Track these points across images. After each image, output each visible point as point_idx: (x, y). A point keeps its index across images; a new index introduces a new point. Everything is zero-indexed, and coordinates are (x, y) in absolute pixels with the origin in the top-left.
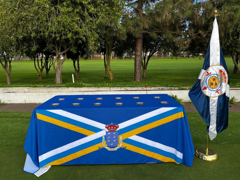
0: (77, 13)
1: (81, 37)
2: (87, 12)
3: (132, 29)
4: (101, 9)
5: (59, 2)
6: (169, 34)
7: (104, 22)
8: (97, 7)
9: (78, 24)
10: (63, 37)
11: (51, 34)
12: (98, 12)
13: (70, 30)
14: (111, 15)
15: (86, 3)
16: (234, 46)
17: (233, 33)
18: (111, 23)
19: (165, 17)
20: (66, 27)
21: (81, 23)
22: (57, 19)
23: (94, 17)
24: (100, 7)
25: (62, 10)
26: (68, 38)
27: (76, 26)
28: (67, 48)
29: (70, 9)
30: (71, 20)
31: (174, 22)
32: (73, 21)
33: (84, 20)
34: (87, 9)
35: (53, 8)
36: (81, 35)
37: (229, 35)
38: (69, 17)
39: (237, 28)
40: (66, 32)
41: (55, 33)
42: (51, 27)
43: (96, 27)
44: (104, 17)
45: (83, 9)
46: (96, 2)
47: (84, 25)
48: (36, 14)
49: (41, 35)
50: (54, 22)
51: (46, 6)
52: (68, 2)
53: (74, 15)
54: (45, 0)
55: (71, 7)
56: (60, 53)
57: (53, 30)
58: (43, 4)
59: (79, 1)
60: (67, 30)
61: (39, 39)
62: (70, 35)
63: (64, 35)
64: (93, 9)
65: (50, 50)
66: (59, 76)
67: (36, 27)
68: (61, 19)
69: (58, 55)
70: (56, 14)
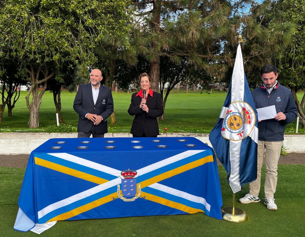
0: (68, 25)
1: (73, 59)
2: (82, 25)
3: (145, 50)
4: (101, 21)
5: (42, 10)
6: (197, 59)
7: (105, 39)
8: (96, 17)
9: (68, 41)
10: (47, 59)
11: (28, 54)
13: (56, 50)
15: (81, 13)
16: (285, 77)
17: (283, 59)
18: (115, 41)
19: (191, 36)
20: (50, 44)
21: (73, 39)
22: (38, 34)
23: (92, 31)
24: (100, 18)
25: (46, 21)
26: (53, 61)
27: (66, 45)
28: (49, 75)
29: (59, 20)
30: (59, 35)
31: (204, 42)
32: (61, 37)
33: (76, 36)
34: (82, 20)
35: (34, 18)
36: (72, 57)
37: (278, 63)
38: (56, 31)
39: (289, 52)
40: (51, 53)
41: (35, 53)
42: (29, 44)
43: (94, 47)
44: (106, 32)
45: (76, 20)
46: (95, 11)
47: (77, 43)
48: (6, 25)
49: (13, 55)
50: (33, 38)
51: (23, 14)
52: (55, 10)
53: (64, 28)
54: (23, 7)
55: (60, 17)
56: (38, 82)
57: (31, 48)
58: (19, 11)
59: (72, 10)
60: (53, 49)
61: (6, 61)
62: (56, 57)
63: (48, 56)
64: (90, 21)
65: (23, 77)
66: (34, 117)
67: (5, 43)
68: (45, 33)
69: (34, 84)
70: (36, 25)
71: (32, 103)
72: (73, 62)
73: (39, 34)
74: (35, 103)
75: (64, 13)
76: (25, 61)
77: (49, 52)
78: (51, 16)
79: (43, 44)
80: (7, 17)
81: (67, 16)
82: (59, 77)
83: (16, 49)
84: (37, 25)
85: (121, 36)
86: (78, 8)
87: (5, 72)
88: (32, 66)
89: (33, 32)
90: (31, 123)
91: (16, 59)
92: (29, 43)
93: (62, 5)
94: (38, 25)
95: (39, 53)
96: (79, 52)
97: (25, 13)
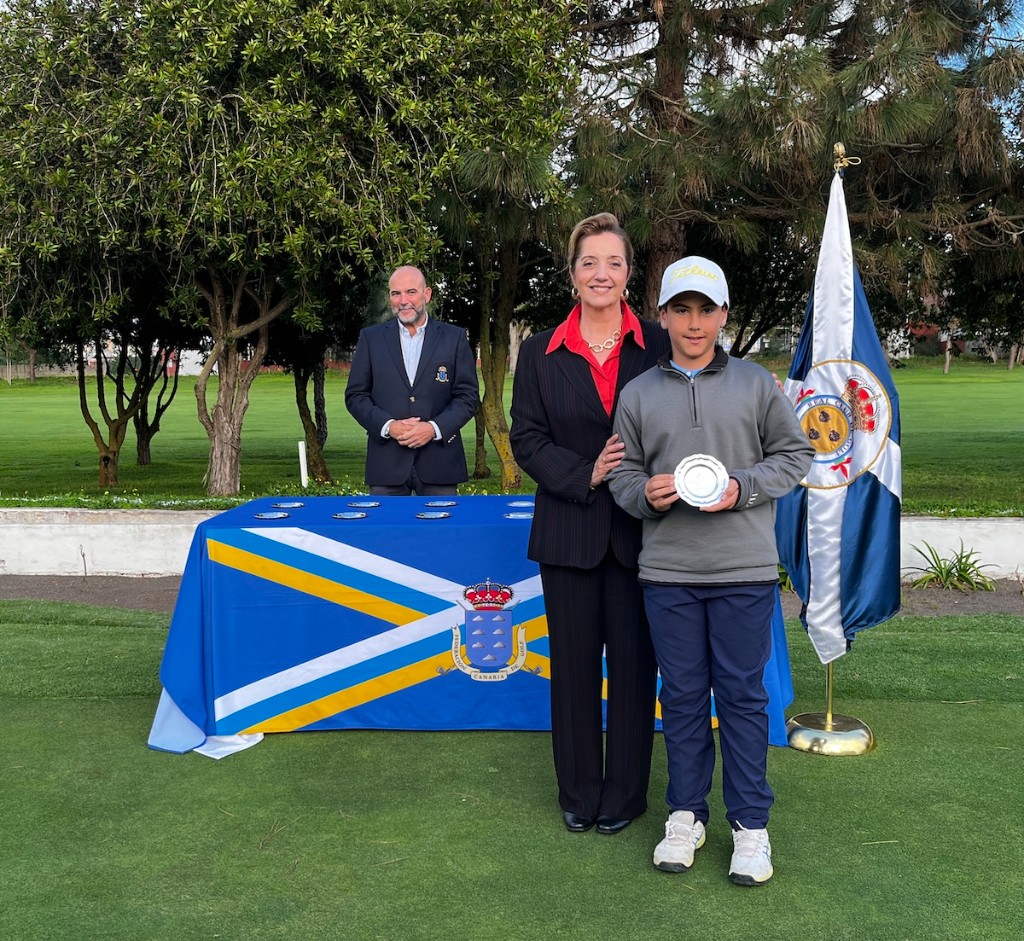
0: (336, 125)
1: (352, 245)
2: (385, 121)
3: (621, 202)
4: (454, 103)
5: (248, 75)
7: (468, 167)
8: (435, 89)
9: (337, 179)
10: (263, 249)
11: (201, 232)
12: (437, 118)
13: (295, 215)
14: (508, 133)
15: (380, 78)
18: (506, 172)
19: (790, 140)
20: (275, 195)
21: (352, 173)
22: (235, 160)
23: (421, 142)
24: (451, 91)
25: (261, 116)
26: (286, 255)
27: (329, 194)
28: (273, 304)
29: (302, 109)
30: (303, 163)
32: (312, 167)
33: (365, 161)
34: (384, 105)
35: (219, 107)
36: (350, 236)
38: (296, 149)
40: (279, 225)
41: (223, 228)
42: (206, 196)
43: (429, 197)
44: (470, 142)
45: (366, 103)
46: (432, 70)
47: (368, 185)
48: (129, 134)
49: (152, 238)
50: (219, 176)
51: (184, 97)
52: (290, 76)
53: (321, 135)
54: (183, 70)
55: (308, 100)
56: (237, 332)
57: (212, 212)
58: (171, 87)
59: (348, 70)
60: (281, 211)
61: (131, 259)
62: (295, 239)
63: (268, 237)
64: (413, 106)
65: (185, 317)
66: (225, 455)
67: (126, 197)
68: (256, 157)
69: (223, 338)
70: (229, 132)
71: (218, 406)
72: (355, 255)
73: (237, 160)
74: (226, 407)
75: (324, 82)
76: (192, 259)
77: (272, 223)
78: (276, 98)
79: (249, 197)
80: (134, 107)
81: (333, 91)
82: (306, 309)
83: (164, 215)
84: (232, 128)
85: (525, 154)
86: (369, 61)
87: (125, 299)
88: (215, 273)
89: (218, 156)
90: (213, 478)
91: (164, 252)
92: (203, 193)
93: (316, 57)
94: (236, 129)
95: (239, 229)
96: (374, 219)
97: (190, 92)
